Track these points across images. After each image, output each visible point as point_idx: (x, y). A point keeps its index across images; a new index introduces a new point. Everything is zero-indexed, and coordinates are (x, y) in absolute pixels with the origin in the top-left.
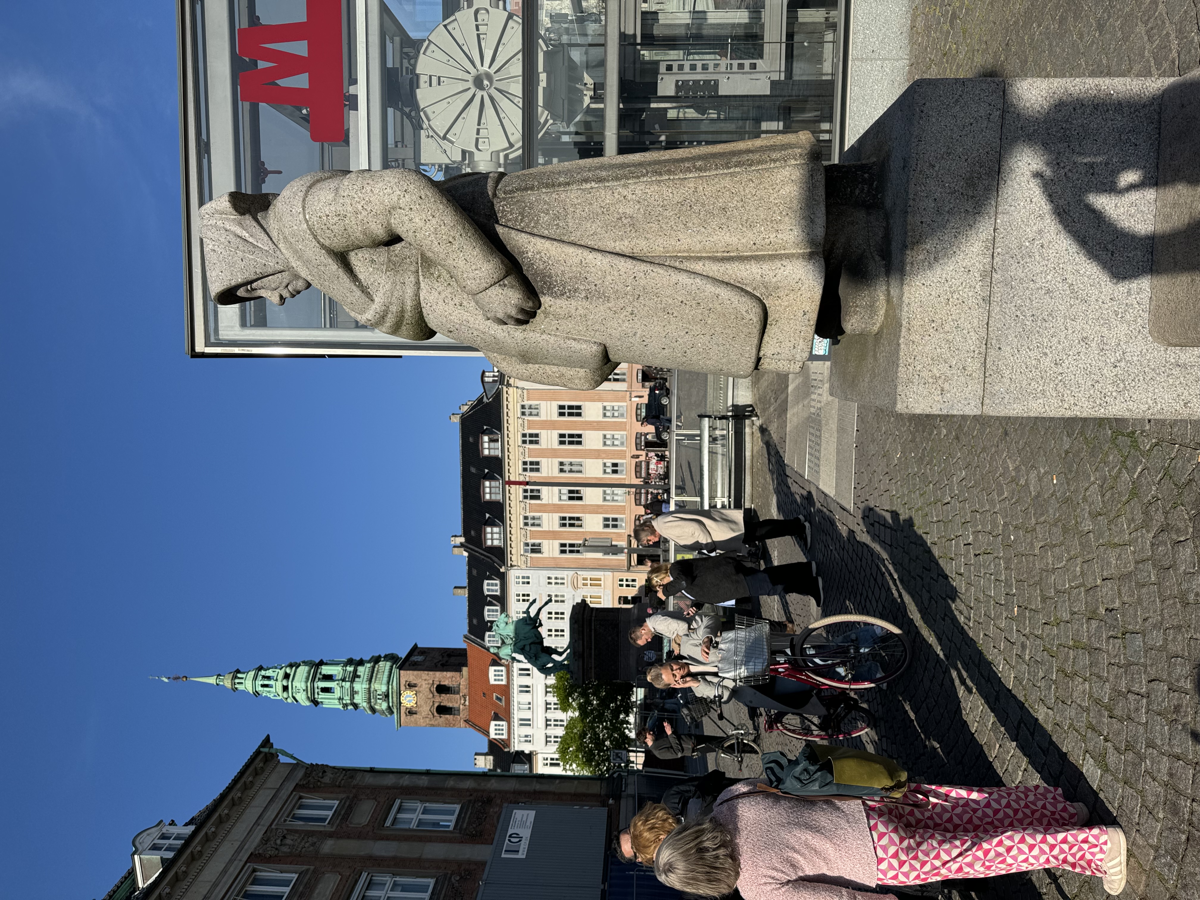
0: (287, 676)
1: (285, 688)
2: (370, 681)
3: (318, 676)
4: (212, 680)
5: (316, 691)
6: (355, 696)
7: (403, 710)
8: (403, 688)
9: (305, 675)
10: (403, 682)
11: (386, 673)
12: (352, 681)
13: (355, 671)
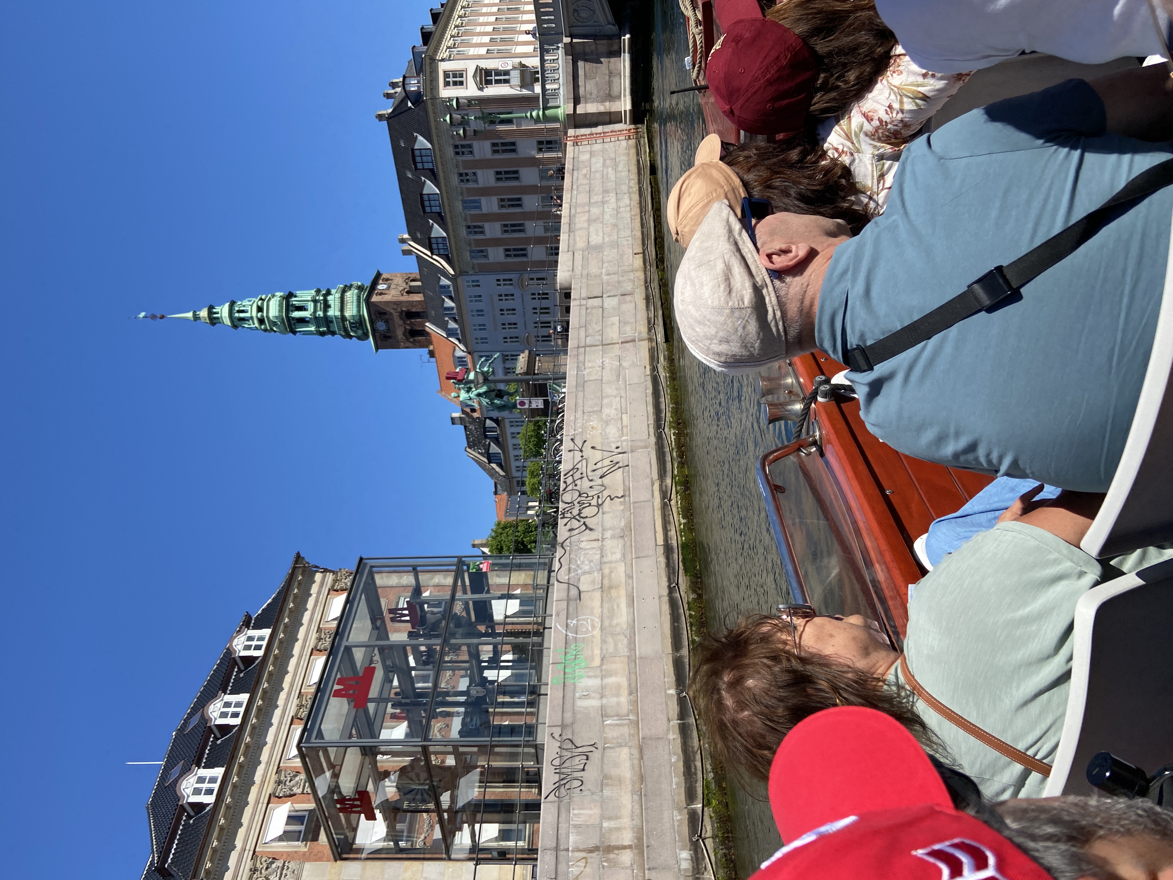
0: (260, 309)
1: (261, 321)
2: (342, 310)
3: (291, 308)
4: (190, 315)
5: (292, 322)
6: (331, 325)
7: (378, 335)
8: (374, 317)
9: (277, 308)
10: (373, 313)
11: (355, 304)
12: (325, 311)
13: (326, 301)
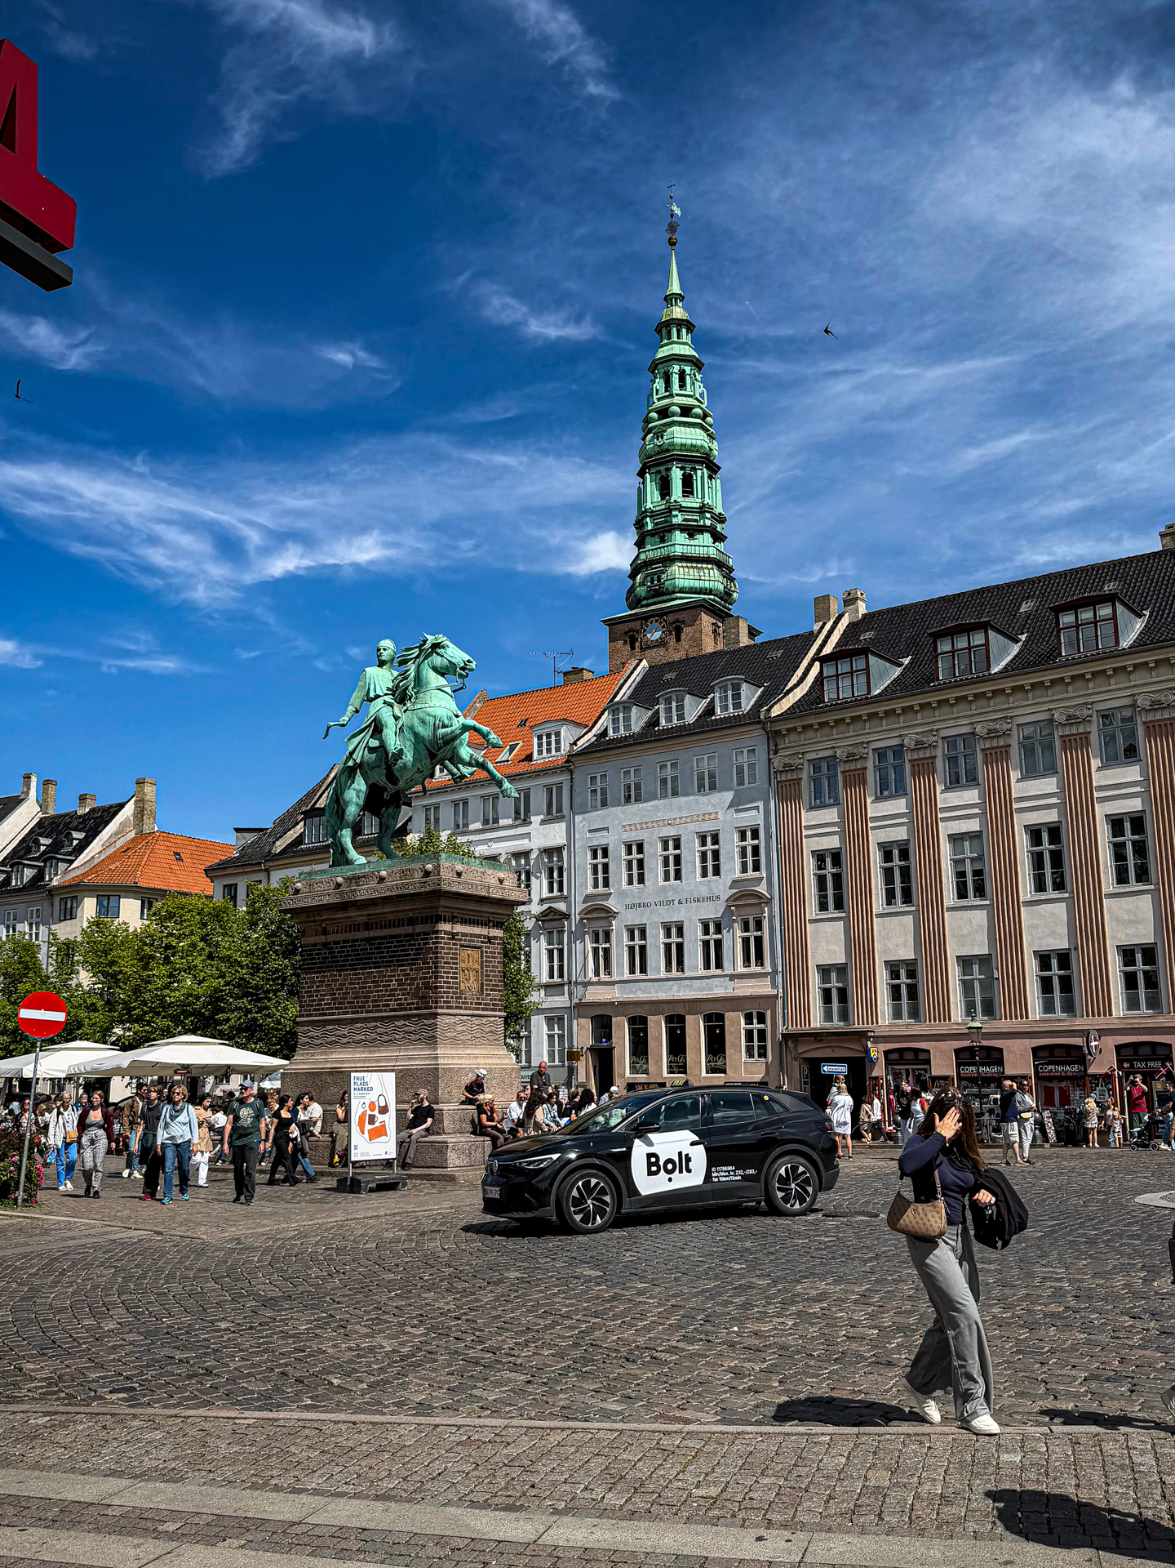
0: (686, 411)
2: (685, 559)
3: (688, 466)
4: (675, 288)
5: (662, 468)
6: (657, 538)
7: (636, 625)
8: (671, 618)
10: (680, 616)
11: (697, 584)
12: (682, 528)
13: (701, 530)
